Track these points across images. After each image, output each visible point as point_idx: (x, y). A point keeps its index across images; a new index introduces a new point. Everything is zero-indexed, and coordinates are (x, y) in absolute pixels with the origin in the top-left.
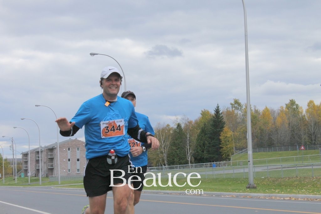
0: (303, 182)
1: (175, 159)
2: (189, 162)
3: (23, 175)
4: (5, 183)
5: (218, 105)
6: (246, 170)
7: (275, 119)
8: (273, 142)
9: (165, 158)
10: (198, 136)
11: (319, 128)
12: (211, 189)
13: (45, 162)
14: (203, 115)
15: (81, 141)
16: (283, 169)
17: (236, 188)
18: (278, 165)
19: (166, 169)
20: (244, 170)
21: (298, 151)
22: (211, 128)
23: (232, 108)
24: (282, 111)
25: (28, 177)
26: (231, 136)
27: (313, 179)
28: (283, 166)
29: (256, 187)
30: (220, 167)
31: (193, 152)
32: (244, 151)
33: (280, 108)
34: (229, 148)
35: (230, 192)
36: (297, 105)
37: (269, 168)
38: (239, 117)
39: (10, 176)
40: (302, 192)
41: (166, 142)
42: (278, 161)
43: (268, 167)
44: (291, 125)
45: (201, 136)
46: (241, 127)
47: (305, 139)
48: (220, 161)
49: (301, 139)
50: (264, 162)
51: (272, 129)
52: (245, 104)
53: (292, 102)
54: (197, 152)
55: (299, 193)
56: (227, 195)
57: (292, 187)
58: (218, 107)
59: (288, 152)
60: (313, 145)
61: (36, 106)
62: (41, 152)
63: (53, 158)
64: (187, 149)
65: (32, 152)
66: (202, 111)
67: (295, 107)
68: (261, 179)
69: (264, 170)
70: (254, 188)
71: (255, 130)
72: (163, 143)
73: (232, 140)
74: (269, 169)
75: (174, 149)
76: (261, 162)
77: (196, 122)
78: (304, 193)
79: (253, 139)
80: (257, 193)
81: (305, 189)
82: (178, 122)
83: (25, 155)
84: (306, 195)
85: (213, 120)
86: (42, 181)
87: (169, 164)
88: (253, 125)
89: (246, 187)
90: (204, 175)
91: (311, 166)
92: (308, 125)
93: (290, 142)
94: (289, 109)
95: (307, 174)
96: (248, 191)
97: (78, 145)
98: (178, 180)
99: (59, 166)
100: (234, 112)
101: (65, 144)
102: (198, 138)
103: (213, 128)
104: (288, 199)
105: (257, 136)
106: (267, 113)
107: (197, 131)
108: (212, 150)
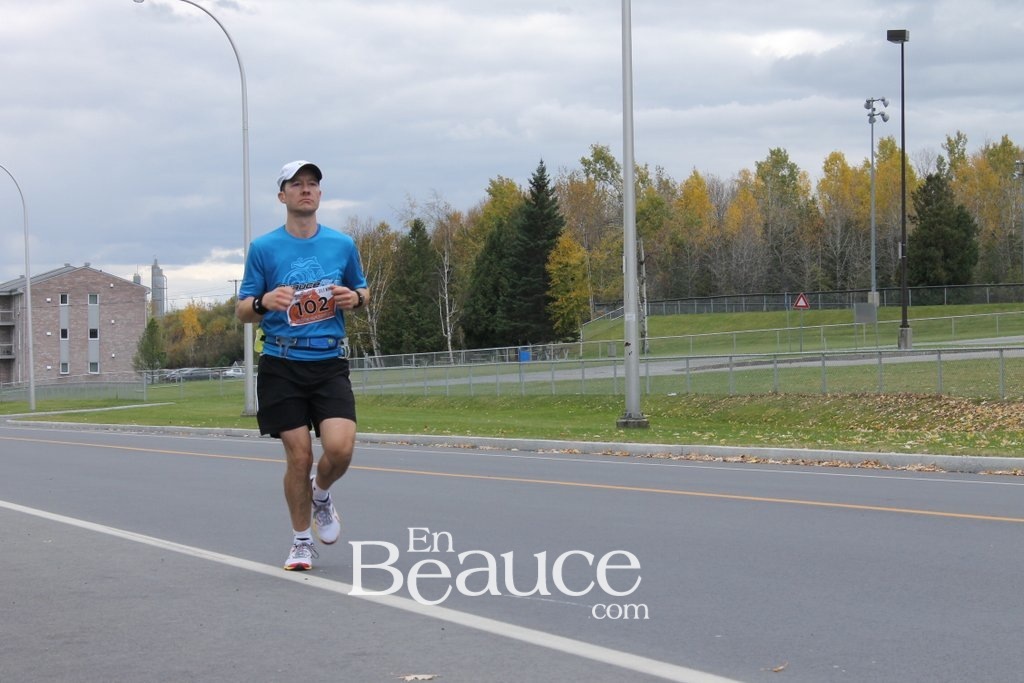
0: (793, 409)
1: (405, 335)
2: (449, 343)
5: (542, 163)
6: (621, 372)
7: (721, 209)
8: (714, 283)
9: (373, 331)
10: (479, 262)
11: (858, 239)
12: (507, 428)
14: (494, 196)
15: (104, 274)
16: (736, 369)
17: (583, 427)
18: (722, 356)
19: (377, 366)
20: (615, 369)
21: (787, 314)
22: (520, 236)
23: (588, 176)
24: (744, 185)
26: (583, 263)
27: (825, 400)
28: (733, 358)
29: (648, 422)
30: (544, 359)
31: (462, 313)
33: (740, 173)
34: (576, 302)
35: (565, 437)
36: (792, 167)
37: (692, 366)
38: (609, 203)
40: (781, 439)
41: (377, 278)
42: (727, 343)
43: (688, 363)
44: (770, 230)
45: (487, 262)
46: (614, 235)
47: (813, 274)
48: (548, 342)
49: (800, 273)
50: (682, 346)
51: (711, 242)
53: (778, 158)
54: (475, 312)
55: (770, 444)
56: (555, 448)
57: (760, 423)
58: (542, 170)
59: (760, 314)
60: (838, 294)
63: (13, 326)
64: (443, 304)
66: (493, 183)
67: (786, 172)
68: (668, 398)
69: (682, 370)
70: (642, 426)
71: (657, 245)
73: (585, 276)
74: (697, 369)
75: (403, 303)
76: (673, 347)
77: (473, 218)
78: (786, 443)
80: (647, 442)
82: (415, 217)
84: (792, 447)
85: (524, 212)
87: (384, 348)
88: (653, 229)
89: (617, 423)
90: (492, 385)
91: (819, 360)
92: (826, 230)
93: (767, 283)
94: (768, 179)
95: (806, 384)
96: (619, 436)
97: (94, 287)
98: (411, 400)
99: (31, 352)
100: (594, 187)
101: (49, 283)
102: (477, 268)
103: (525, 238)
104: (736, 459)
105: (663, 264)
106: (696, 191)
107: (476, 246)
108: (520, 306)
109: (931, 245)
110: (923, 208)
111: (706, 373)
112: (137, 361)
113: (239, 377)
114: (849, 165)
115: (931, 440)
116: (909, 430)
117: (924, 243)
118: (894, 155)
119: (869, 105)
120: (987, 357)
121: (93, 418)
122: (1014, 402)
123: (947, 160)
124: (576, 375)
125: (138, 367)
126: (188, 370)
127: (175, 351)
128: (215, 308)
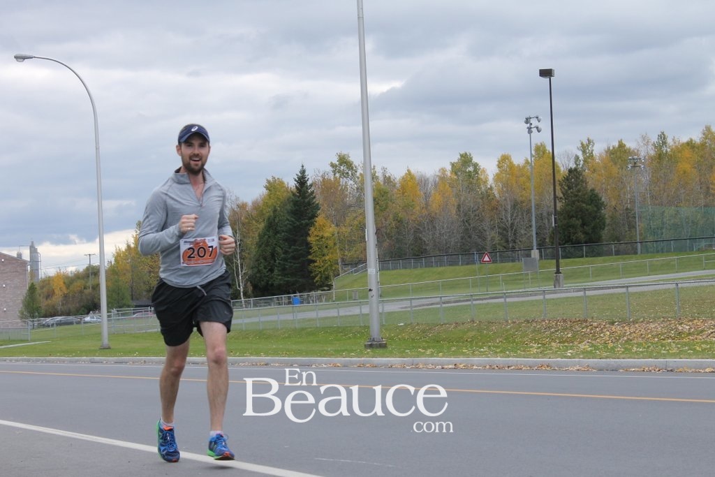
0: (485, 332)
2: (242, 294)
5: (303, 166)
6: (365, 310)
7: (427, 196)
8: (424, 247)
10: (261, 237)
11: (522, 214)
12: (289, 351)
14: (270, 190)
16: (444, 305)
17: (343, 348)
18: (434, 297)
20: (361, 309)
21: (476, 266)
22: (289, 218)
23: (335, 175)
24: (443, 178)
26: (333, 235)
27: (507, 325)
28: (442, 299)
29: (386, 344)
30: (309, 303)
31: (250, 272)
32: (362, 268)
33: (440, 170)
34: (329, 263)
35: (330, 355)
36: (476, 165)
37: (413, 305)
38: (350, 193)
40: (480, 352)
42: (436, 288)
43: (411, 303)
44: (462, 209)
45: (266, 236)
46: (355, 215)
47: (493, 239)
48: (310, 291)
49: (484, 239)
50: (405, 291)
51: (421, 219)
52: (361, 165)
53: (466, 160)
55: (473, 355)
56: (323, 363)
57: (463, 342)
58: (303, 172)
59: (457, 268)
60: (510, 252)
64: (237, 267)
66: (268, 182)
67: (471, 169)
68: (398, 327)
69: (406, 308)
70: (382, 346)
71: (384, 222)
73: (335, 244)
74: (416, 307)
76: (397, 292)
77: (256, 206)
78: (485, 354)
79: (379, 243)
80: (388, 357)
81: (489, 346)
84: (489, 357)
85: (292, 201)
88: (382, 210)
89: (365, 345)
90: (274, 322)
91: (502, 297)
92: (500, 208)
93: (461, 246)
94: (459, 174)
95: (493, 314)
96: (368, 353)
100: (339, 183)
102: (260, 241)
103: (293, 219)
104: (450, 366)
105: (389, 234)
106: (409, 183)
107: (258, 226)
108: (291, 267)
109: (572, 217)
110: (567, 192)
111: (423, 309)
112: (22, 314)
113: (94, 322)
114: (515, 163)
115: (584, 349)
116: (566, 344)
117: (568, 216)
118: (544, 155)
119: (527, 121)
120: (616, 292)
122: (637, 323)
123: (581, 157)
124: (333, 313)
125: (23, 317)
126: (59, 318)
127: (48, 305)
128: (75, 275)
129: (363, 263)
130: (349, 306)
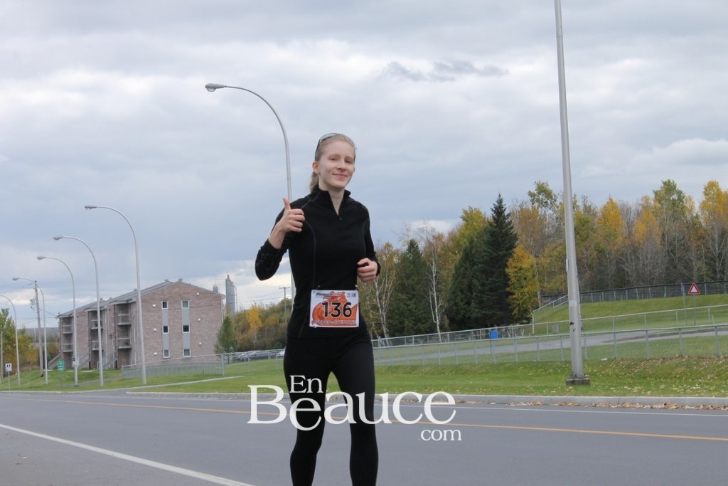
0: (695, 368)
1: (407, 323)
2: (438, 327)
3: (61, 365)
4: (21, 384)
5: (500, 196)
6: (566, 344)
7: (630, 225)
8: (627, 279)
9: (383, 320)
10: (457, 269)
12: (486, 388)
13: (111, 336)
14: (466, 221)
15: (192, 286)
16: (650, 339)
17: (543, 385)
18: (639, 331)
19: (387, 345)
20: (561, 342)
21: (684, 297)
22: (486, 249)
23: (533, 204)
24: (646, 207)
25: (73, 369)
26: (532, 266)
27: (719, 360)
28: (649, 332)
29: (589, 380)
30: (507, 336)
31: (446, 305)
32: (563, 300)
33: (642, 199)
34: (527, 295)
35: (530, 393)
36: (680, 193)
37: (618, 338)
38: (549, 223)
39: (32, 369)
40: (693, 390)
41: (385, 283)
42: (640, 321)
43: (615, 336)
44: (666, 239)
45: (463, 268)
46: (554, 246)
47: (699, 269)
48: (509, 324)
49: (689, 269)
50: (607, 324)
51: (624, 249)
52: (561, 194)
53: (669, 187)
54: (456, 304)
55: (685, 393)
56: (522, 401)
57: (671, 379)
58: (500, 201)
59: (662, 300)
60: (718, 283)
61: (86, 207)
62: (101, 311)
63: (130, 325)
64: (433, 299)
65: (81, 312)
66: (465, 212)
67: (675, 197)
68: (601, 362)
69: (609, 342)
70: (585, 383)
71: (585, 252)
72: (376, 286)
73: (534, 276)
74: (620, 340)
75: (404, 299)
76: (599, 325)
77: (452, 237)
78: (698, 393)
79: (580, 273)
80: (592, 395)
81: (700, 383)
82: (410, 238)
83: (67, 320)
84: (702, 396)
85: (489, 232)
86: (104, 378)
87: (392, 332)
88: (582, 240)
89: (567, 382)
90: (471, 356)
91: (713, 330)
92: (707, 237)
93: (666, 277)
94: (663, 202)
95: (703, 349)
96: (570, 391)
97: (186, 296)
98: (413, 369)
99: (143, 343)
100: (538, 212)
101: (154, 293)
102: (456, 273)
103: (490, 250)
104: (659, 406)
105: (590, 265)
106: (611, 212)
107: (455, 258)
108: (488, 299)
111: (627, 343)
112: (217, 347)
114: (722, 190)
121: (186, 388)
125: (217, 351)
126: (253, 353)
127: (243, 339)
128: (270, 308)
129: (563, 295)
130: (549, 340)
